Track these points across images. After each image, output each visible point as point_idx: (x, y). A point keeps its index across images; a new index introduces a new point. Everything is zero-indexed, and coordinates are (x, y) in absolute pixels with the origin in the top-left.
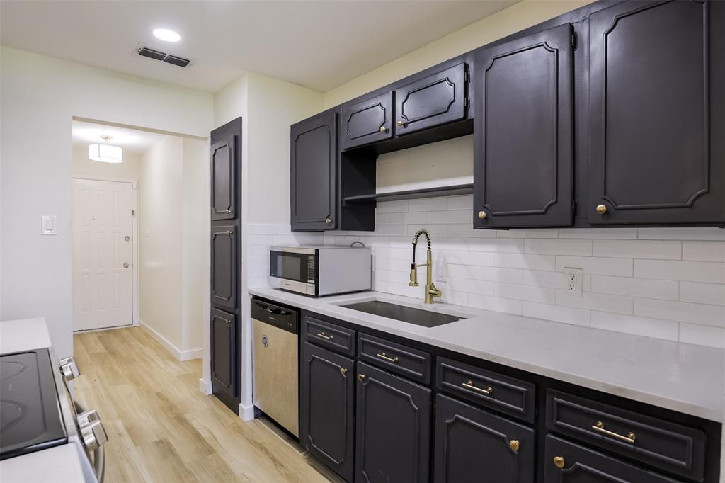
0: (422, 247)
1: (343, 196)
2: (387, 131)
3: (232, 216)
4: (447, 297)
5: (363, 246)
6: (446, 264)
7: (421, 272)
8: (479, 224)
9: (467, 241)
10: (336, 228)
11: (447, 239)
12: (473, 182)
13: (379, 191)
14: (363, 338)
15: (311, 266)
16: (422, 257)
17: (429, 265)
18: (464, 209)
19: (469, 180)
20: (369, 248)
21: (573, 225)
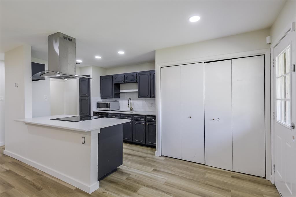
0: (130, 101)
1: (114, 92)
2: (123, 82)
3: (88, 95)
4: (134, 109)
5: (117, 101)
6: (134, 104)
7: (130, 105)
8: (139, 97)
9: (137, 100)
10: (113, 98)
11: (133, 100)
12: (138, 91)
13: (121, 91)
14: (121, 115)
15: (109, 105)
16: (130, 103)
17: (131, 104)
18: (136, 95)
19: (137, 90)
20: (119, 102)
21: (150, 98)
